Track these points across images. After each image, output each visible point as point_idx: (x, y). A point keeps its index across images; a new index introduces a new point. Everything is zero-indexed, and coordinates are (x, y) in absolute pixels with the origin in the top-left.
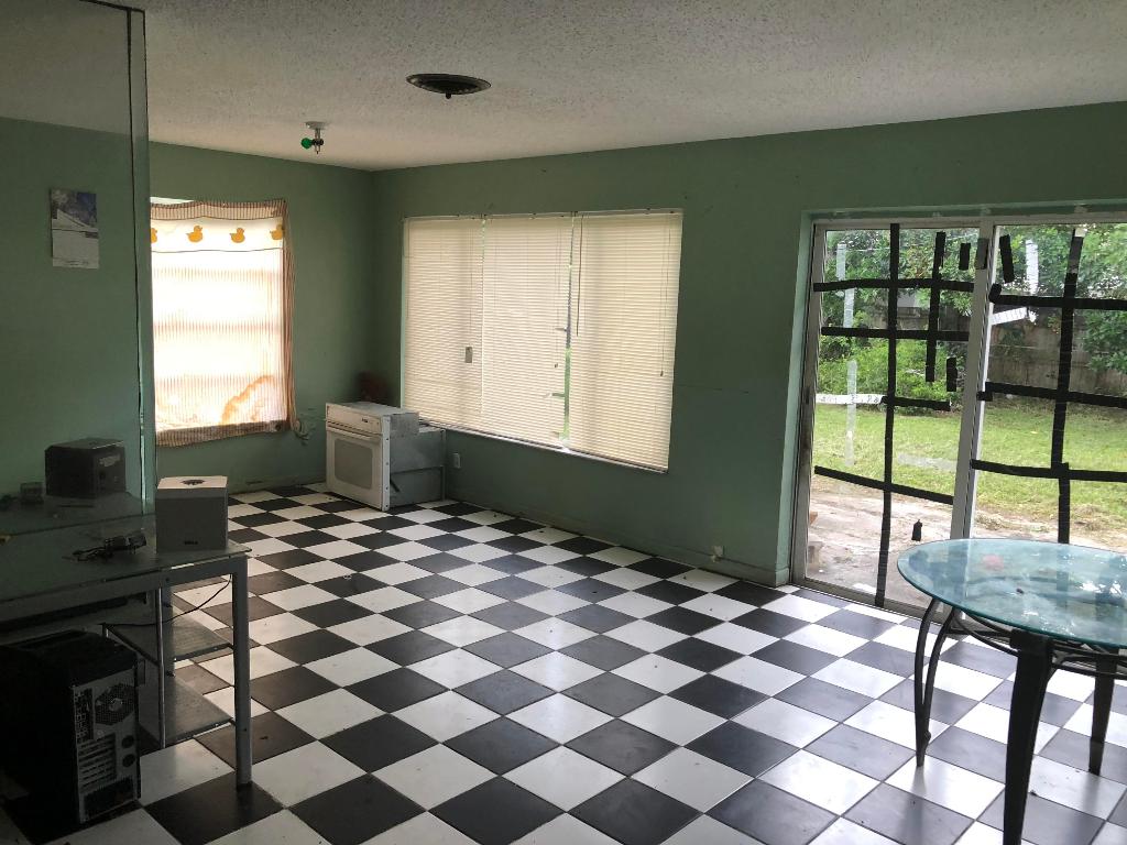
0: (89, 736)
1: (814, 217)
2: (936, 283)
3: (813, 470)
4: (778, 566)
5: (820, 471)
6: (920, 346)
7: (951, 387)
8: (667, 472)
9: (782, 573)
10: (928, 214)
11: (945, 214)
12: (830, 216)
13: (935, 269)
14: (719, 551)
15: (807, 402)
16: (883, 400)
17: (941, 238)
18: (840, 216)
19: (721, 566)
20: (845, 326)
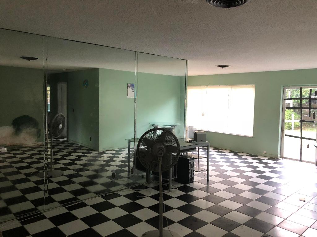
0: (190, 169)
1: (284, 86)
2: (310, 99)
3: (285, 135)
4: (278, 154)
5: (286, 135)
6: (307, 110)
7: (314, 118)
8: (253, 137)
9: (279, 156)
10: (308, 86)
11: (312, 86)
12: (287, 86)
13: (310, 96)
14: (265, 152)
15: (283, 122)
16: (300, 121)
17: (311, 90)
18: (289, 86)
19: (265, 155)
20: (291, 107)
